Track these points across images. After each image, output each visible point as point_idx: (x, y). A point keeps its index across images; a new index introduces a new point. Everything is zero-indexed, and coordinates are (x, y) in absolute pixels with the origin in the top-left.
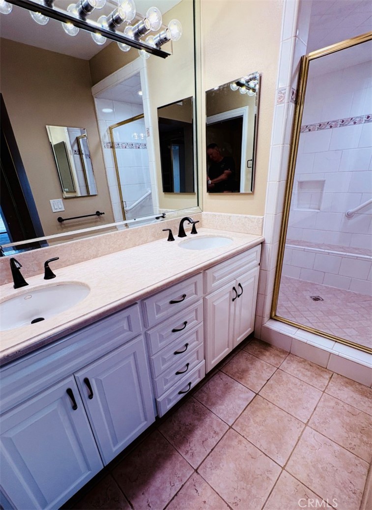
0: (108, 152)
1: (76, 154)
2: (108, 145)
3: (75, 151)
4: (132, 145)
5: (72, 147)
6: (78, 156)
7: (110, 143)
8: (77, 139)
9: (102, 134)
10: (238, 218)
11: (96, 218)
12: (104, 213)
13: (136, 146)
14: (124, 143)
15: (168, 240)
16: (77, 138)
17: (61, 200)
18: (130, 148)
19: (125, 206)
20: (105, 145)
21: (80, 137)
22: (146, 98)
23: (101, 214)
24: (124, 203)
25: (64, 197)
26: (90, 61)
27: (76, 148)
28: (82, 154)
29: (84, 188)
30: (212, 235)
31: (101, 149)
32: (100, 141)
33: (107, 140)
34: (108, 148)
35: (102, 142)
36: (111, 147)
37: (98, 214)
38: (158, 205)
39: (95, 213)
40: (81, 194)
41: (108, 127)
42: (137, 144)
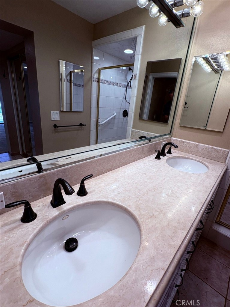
0: (95, 84)
1: (68, 82)
2: (96, 80)
3: (68, 80)
4: (110, 82)
5: (66, 77)
6: (69, 83)
7: (97, 79)
8: (70, 73)
9: (93, 73)
10: (205, 147)
11: (79, 128)
12: (85, 125)
13: (112, 84)
14: (105, 81)
15: (156, 158)
16: (70, 71)
17: (58, 112)
18: (109, 84)
19: (99, 122)
20: (94, 79)
21: (72, 71)
22: (139, 54)
23: (84, 125)
24: (99, 119)
25: (61, 110)
26: (94, 24)
27: (69, 78)
28: (72, 83)
29: (69, 105)
30: (184, 157)
31: (91, 82)
32: (92, 77)
33: (96, 76)
34: (95, 82)
35: (93, 78)
36: (97, 81)
37: (81, 125)
38: (132, 126)
39: (79, 124)
40: (66, 110)
41: (98, 68)
42: (113, 82)
